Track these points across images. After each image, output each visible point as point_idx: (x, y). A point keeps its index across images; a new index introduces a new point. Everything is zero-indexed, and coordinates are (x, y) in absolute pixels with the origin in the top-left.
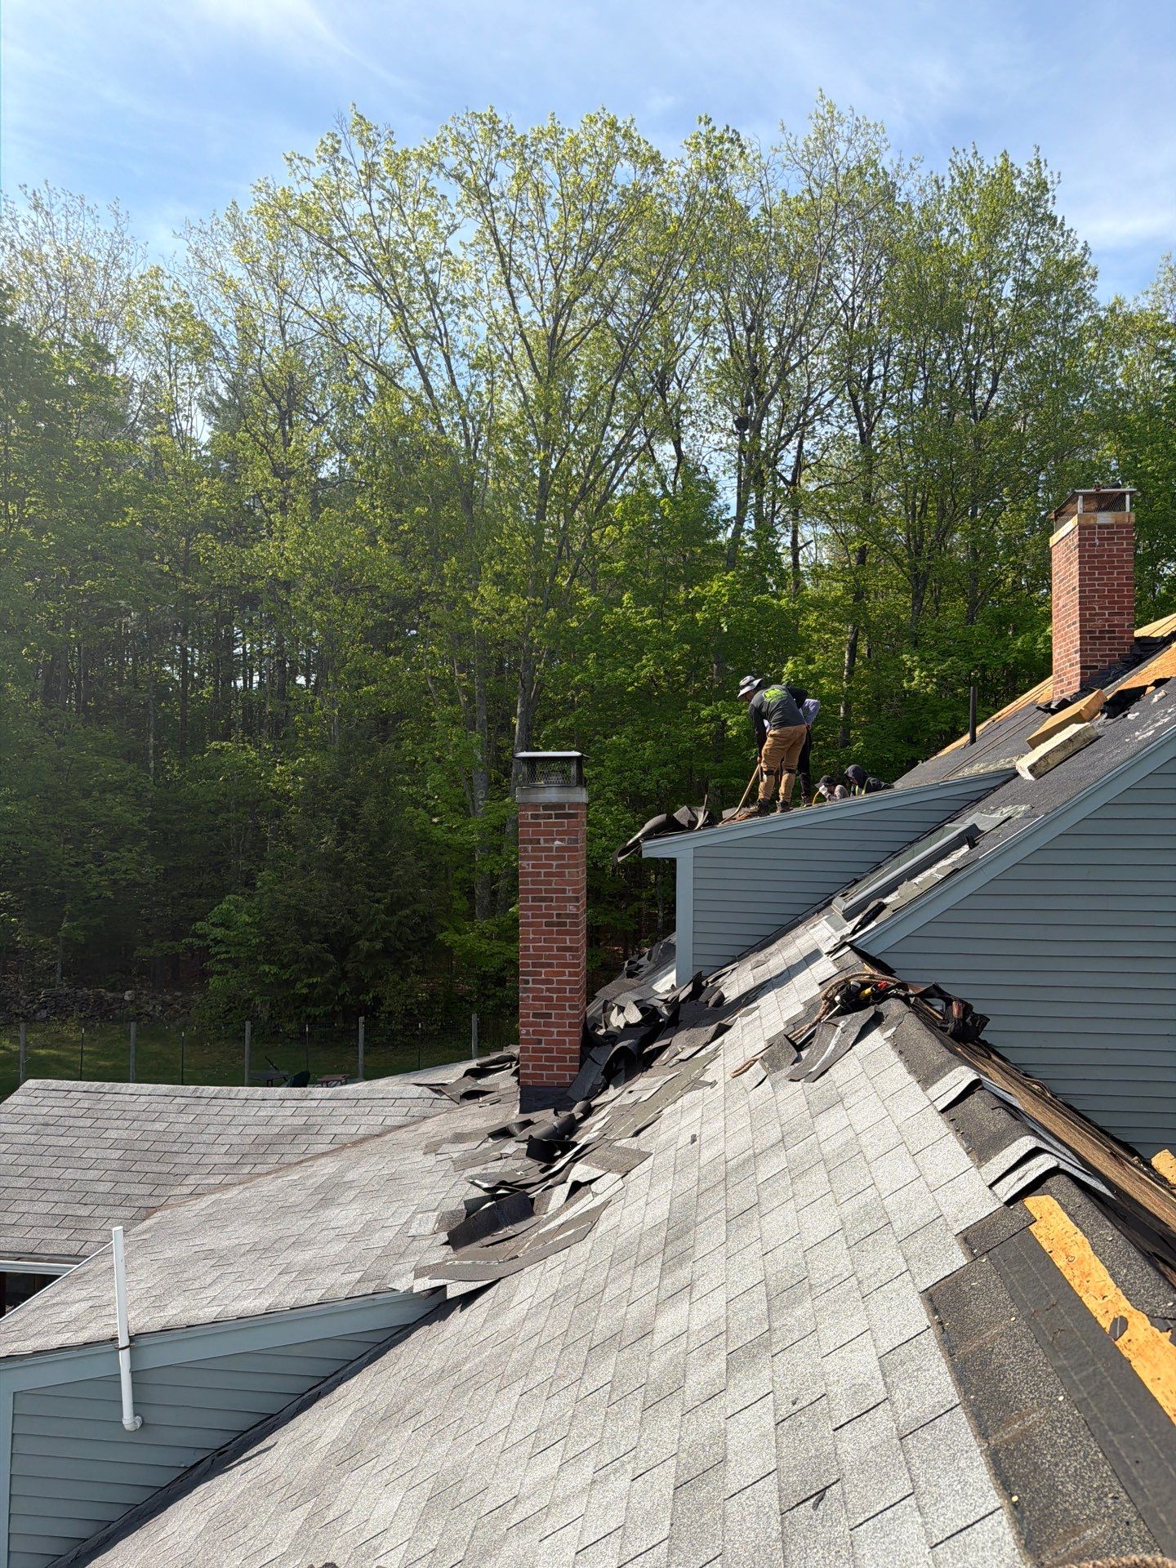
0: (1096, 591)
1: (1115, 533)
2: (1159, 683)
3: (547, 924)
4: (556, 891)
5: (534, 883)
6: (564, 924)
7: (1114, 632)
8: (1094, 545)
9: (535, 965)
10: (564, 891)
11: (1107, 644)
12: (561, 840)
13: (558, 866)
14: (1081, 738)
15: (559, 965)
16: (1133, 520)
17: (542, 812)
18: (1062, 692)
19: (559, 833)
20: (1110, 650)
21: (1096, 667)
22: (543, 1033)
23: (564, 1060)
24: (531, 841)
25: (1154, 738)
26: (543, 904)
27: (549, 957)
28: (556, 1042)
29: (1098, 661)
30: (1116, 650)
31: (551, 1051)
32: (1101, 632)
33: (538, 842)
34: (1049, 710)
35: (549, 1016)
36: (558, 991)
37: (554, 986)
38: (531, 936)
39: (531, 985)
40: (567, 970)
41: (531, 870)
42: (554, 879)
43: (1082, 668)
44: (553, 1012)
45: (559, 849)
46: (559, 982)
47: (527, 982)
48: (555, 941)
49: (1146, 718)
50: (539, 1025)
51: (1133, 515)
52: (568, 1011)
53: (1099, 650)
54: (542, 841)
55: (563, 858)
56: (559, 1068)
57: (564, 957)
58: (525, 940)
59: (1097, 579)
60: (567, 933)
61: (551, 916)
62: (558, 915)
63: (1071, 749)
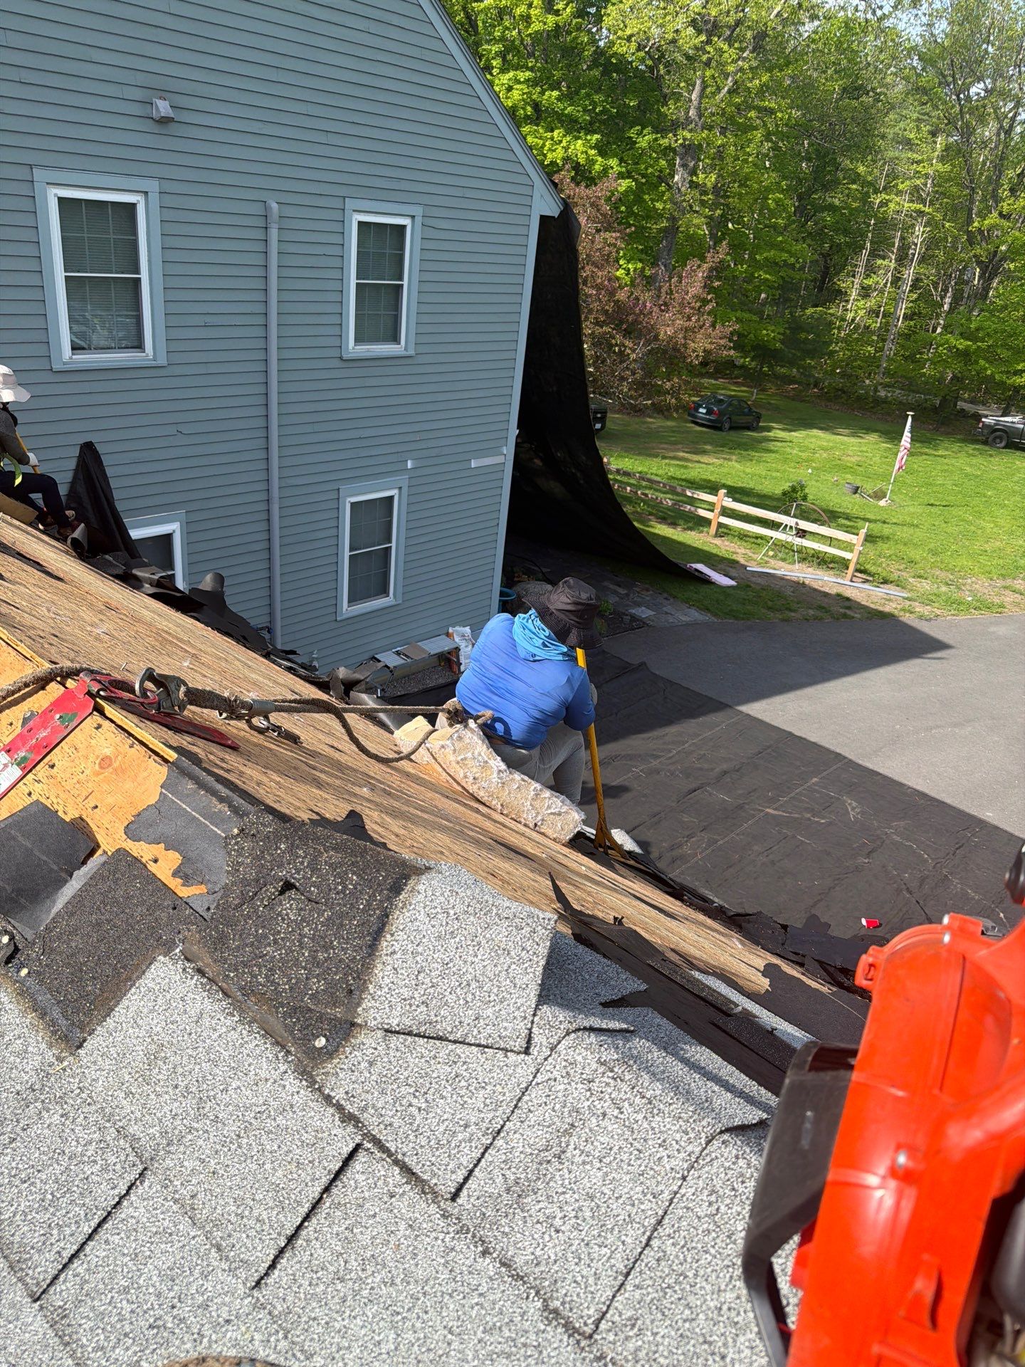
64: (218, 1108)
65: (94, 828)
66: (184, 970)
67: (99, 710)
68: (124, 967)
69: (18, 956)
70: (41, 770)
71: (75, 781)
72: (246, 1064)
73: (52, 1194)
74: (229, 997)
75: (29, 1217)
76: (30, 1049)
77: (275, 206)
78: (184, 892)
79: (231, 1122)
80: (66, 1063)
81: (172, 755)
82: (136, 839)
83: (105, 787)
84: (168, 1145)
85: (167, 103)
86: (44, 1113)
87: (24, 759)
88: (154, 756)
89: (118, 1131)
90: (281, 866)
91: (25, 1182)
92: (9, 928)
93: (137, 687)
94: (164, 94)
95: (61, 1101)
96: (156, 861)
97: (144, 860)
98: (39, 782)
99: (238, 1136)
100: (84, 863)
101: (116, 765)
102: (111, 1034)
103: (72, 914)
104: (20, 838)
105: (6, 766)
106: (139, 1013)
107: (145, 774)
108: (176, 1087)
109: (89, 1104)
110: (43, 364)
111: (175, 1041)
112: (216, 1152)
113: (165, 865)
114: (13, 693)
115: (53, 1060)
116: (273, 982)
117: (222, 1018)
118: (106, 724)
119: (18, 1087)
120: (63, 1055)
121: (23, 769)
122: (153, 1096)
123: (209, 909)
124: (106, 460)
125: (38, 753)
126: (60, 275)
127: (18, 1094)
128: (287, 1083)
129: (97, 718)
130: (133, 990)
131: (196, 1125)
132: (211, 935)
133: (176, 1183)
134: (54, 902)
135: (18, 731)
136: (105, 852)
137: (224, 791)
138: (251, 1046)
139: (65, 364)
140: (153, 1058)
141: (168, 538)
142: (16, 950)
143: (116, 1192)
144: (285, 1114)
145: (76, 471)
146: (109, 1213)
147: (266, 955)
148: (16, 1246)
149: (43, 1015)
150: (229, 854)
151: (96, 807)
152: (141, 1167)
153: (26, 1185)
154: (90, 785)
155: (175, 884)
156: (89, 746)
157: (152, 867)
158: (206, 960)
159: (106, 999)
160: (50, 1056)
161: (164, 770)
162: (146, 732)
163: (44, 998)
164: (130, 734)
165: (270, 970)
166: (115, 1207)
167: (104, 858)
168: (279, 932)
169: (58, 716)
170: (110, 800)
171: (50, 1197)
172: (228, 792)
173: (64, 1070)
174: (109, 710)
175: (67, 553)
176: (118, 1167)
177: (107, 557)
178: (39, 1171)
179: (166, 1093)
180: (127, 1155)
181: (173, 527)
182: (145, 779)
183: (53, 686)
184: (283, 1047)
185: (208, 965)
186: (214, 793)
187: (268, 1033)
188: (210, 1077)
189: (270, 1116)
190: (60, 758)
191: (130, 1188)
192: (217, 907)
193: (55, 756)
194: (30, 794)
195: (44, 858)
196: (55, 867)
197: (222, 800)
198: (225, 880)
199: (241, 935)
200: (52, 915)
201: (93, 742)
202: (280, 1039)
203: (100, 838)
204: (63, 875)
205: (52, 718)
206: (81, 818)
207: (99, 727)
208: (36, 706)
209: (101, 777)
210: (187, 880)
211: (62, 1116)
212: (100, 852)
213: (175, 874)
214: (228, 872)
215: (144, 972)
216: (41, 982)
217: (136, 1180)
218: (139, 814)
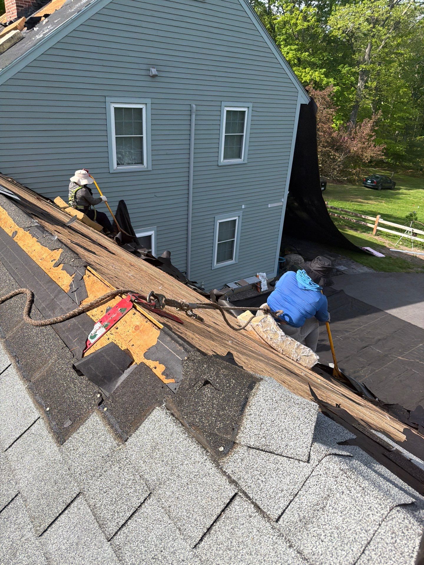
2: (46, 16)
14: (16, 38)
18: (10, 17)
21: (22, 7)
25: (43, 38)
34: (5, 26)
43: (17, 6)
49: (41, 30)
63: (13, 42)
64: (179, 472)
65: (132, 353)
66: (166, 413)
67: (134, 307)
68: (143, 410)
69: (103, 402)
70: (113, 330)
71: (125, 334)
72: (191, 455)
73: (115, 499)
74: (184, 426)
75: (107, 507)
76: (107, 440)
77: (194, 106)
78: (166, 381)
79: (184, 478)
80: (121, 447)
81: (162, 326)
82: (148, 359)
83: (137, 337)
84: (160, 484)
85: (155, 70)
86: (112, 466)
87: (107, 325)
88: (155, 326)
89: (140, 477)
90: (204, 374)
91: (105, 493)
92: (100, 391)
93: (148, 298)
94: (154, 66)
95: (119, 462)
96: (155, 368)
97: (151, 367)
98: (112, 334)
99: (187, 484)
100: (128, 367)
101: (141, 329)
102: (138, 437)
103: (123, 387)
104: (106, 356)
105: (100, 328)
106: (148, 429)
107: (152, 333)
108: (163, 461)
109: (129, 464)
110: (106, 170)
111: (162, 442)
112: (179, 489)
113: (159, 370)
114: (104, 299)
115: (116, 445)
116: (202, 422)
117: (181, 435)
118: (137, 313)
119: (103, 455)
120: (120, 443)
121: (106, 329)
122: (154, 464)
123: (175, 389)
124: (128, 207)
125: (112, 323)
126: (114, 136)
127: (103, 457)
128: (207, 464)
129: (134, 310)
130: (146, 420)
131: (171, 478)
132: (177, 400)
133: (163, 500)
134: (117, 382)
135: (105, 314)
136: (136, 363)
137: (181, 342)
138: (193, 447)
139: (114, 170)
140: (154, 448)
141: (150, 237)
142: (103, 400)
143: (140, 501)
144: (206, 477)
145: (117, 211)
146: (137, 509)
147: (199, 410)
148: (102, 518)
149: (112, 427)
150: (184, 367)
151: (133, 345)
152: (149, 492)
153: (105, 494)
154: (131, 336)
155: (162, 378)
156: (131, 321)
157: (154, 370)
158: (175, 410)
159: (137, 422)
160: (115, 443)
161: (159, 332)
162: (151, 316)
163: (113, 420)
164: (146, 317)
165: (201, 416)
166: (139, 507)
167: (136, 366)
168: (204, 401)
169: (119, 309)
170: (139, 343)
171: (114, 500)
172: (182, 342)
173: (120, 450)
174: (138, 307)
175: (114, 243)
176: (140, 491)
177: (128, 245)
178: (110, 489)
179: (159, 463)
180: (144, 487)
181: (152, 233)
182: (151, 335)
183: (118, 297)
184: (205, 449)
185: (175, 412)
186: (177, 342)
187: (199, 443)
188: (176, 459)
189: (200, 477)
190: (120, 325)
191: (145, 500)
192: (179, 389)
193: (118, 325)
194: (108, 339)
195: (114, 364)
196: (118, 368)
197: (180, 345)
198: (182, 378)
199: (189, 401)
200: (116, 387)
201: (132, 320)
202: (204, 446)
203: (135, 357)
204: (121, 372)
205: (117, 309)
206: (127, 349)
207: (134, 314)
208: (111, 305)
209: (135, 333)
210: (167, 376)
211: (119, 468)
212: (134, 363)
213: (163, 374)
214: (183, 375)
215: (151, 413)
216: (112, 414)
217: (147, 497)
218: (149, 349)
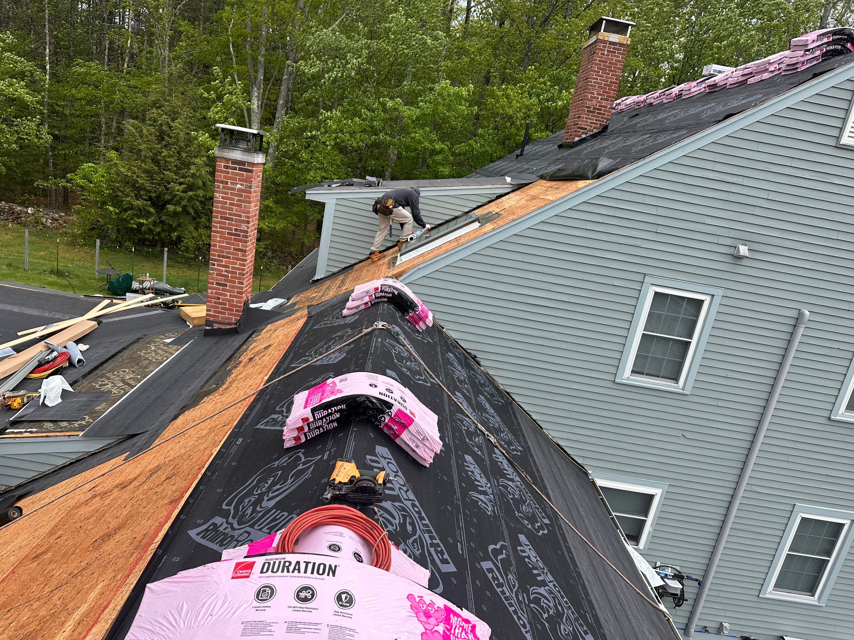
0: (598, 83)
1: (617, 49)
3: (228, 234)
4: (236, 215)
5: (222, 208)
6: (239, 235)
7: (601, 110)
8: (603, 54)
9: (219, 256)
10: (240, 216)
11: (595, 116)
12: (242, 185)
13: (238, 200)
15: (233, 258)
16: (629, 43)
17: (231, 165)
19: (240, 180)
20: (596, 120)
22: (221, 294)
23: (232, 310)
24: (222, 182)
26: (227, 221)
27: (228, 253)
28: (229, 300)
29: (588, 125)
30: (599, 121)
31: (225, 304)
32: (594, 109)
33: (227, 183)
35: (226, 285)
36: (232, 273)
37: (230, 269)
38: (218, 239)
39: (216, 267)
40: (238, 262)
41: (221, 199)
42: (235, 208)
43: (578, 128)
44: (228, 284)
45: (239, 190)
46: (233, 268)
47: (214, 265)
48: (232, 244)
50: (219, 289)
51: (630, 39)
52: (237, 284)
53: (590, 119)
54: (229, 183)
55: (241, 196)
56: (229, 314)
57: (237, 255)
58: (214, 241)
59: (600, 76)
60: (241, 241)
61: (231, 230)
62: (236, 230)
77: (807, 313)
85: (747, 248)
94: (746, 243)
141: (650, 498)
181: (657, 492)
